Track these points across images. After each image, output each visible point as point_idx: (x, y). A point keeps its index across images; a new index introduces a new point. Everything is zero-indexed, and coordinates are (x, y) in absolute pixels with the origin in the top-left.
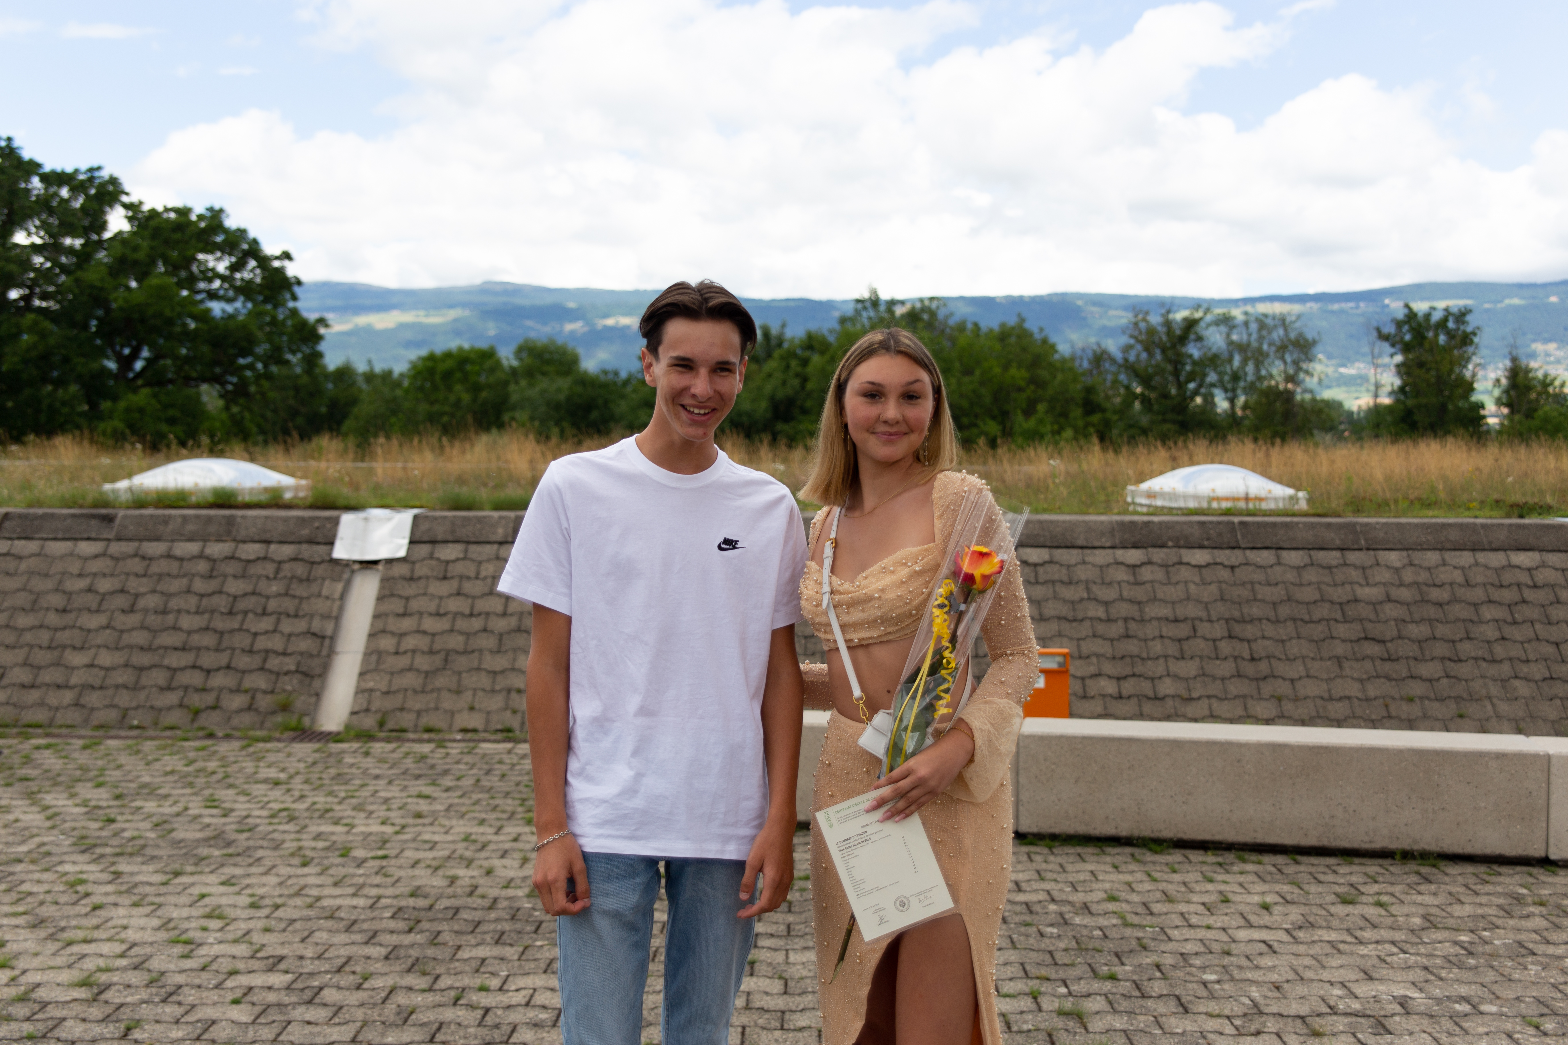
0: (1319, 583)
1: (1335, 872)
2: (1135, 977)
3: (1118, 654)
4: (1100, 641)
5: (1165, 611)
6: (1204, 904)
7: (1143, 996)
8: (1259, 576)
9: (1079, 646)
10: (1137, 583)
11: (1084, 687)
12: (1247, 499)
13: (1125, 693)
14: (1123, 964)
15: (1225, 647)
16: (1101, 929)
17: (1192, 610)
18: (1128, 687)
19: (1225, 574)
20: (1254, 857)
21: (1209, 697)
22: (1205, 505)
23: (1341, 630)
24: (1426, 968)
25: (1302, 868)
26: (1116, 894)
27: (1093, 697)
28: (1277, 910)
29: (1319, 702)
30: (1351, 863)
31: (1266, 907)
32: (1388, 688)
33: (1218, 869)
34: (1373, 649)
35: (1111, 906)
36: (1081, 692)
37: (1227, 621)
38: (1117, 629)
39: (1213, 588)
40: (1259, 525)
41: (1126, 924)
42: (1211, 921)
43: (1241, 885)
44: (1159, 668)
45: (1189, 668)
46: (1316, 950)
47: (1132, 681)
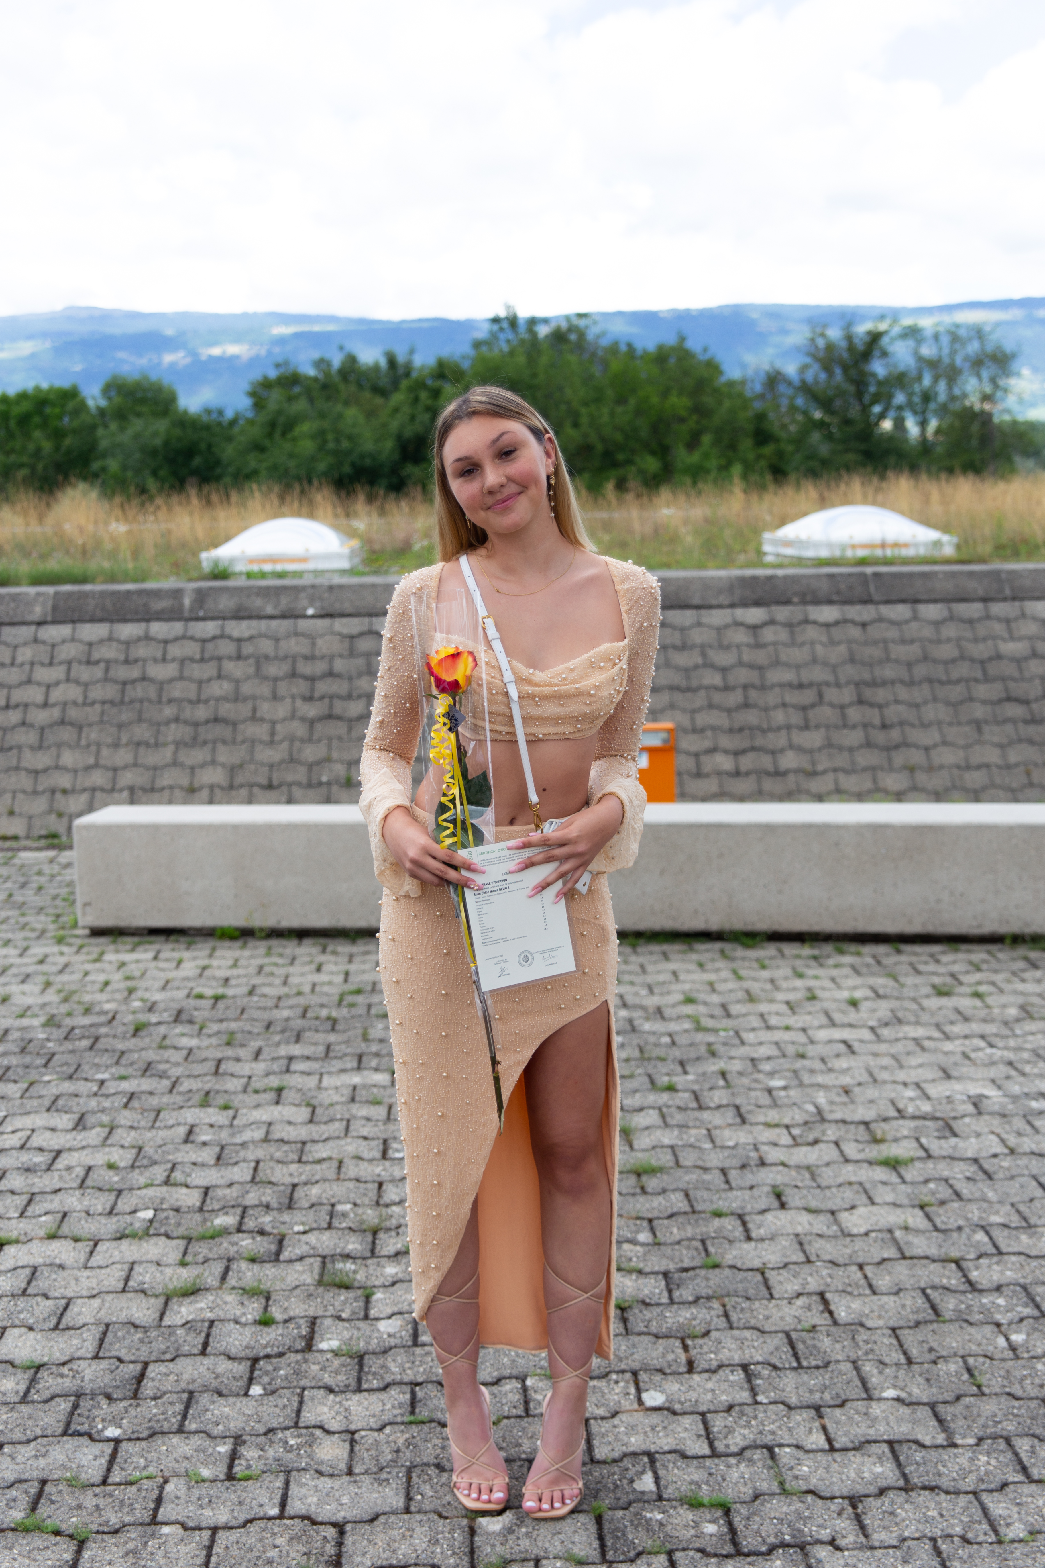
0: (959, 639)
1: (938, 961)
2: (696, 1087)
3: (736, 725)
4: (716, 712)
5: (788, 676)
6: (788, 1003)
7: (700, 1108)
8: (892, 633)
9: (692, 720)
10: (758, 646)
11: (698, 764)
12: (883, 545)
13: (743, 769)
14: (686, 1073)
15: (854, 714)
16: (670, 1035)
17: (818, 674)
18: (747, 762)
19: (855, 632)
20: (853, 947)
21: (835, 770)
22: (837, 553)
23: (982, 691)
24: (1010, 1064)
25: (903, 958)
26: (694, 995)
27: (707, 776)
28: (865, 1006)
29: (955, 771)
30: (957, 950)
31: (854, 1003)
32: (1030, 753)
33: (813, 963)
34: (1014, 710)
35: (688, 1009)
36: (694, 770)
37: (857, 685)
38: (735, 698)
39: (842, 649)
40: (894, 575)
41: (699, 1028)
42: (792, 1021)
43: (833, 980)
44: (781, 740)
45: (813, 739)
46: (898, 1048)
47: (751, 756)
